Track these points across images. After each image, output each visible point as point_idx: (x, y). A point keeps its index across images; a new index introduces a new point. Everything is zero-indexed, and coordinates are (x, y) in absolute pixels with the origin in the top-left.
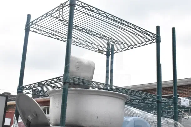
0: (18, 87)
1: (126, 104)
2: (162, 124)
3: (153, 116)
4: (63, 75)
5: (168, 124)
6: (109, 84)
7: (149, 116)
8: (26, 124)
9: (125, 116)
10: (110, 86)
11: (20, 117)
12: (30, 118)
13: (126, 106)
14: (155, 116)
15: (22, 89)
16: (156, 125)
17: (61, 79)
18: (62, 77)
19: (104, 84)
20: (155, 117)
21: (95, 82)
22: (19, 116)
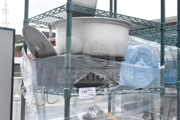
0: (24, 20)
1: (130, 34)
2: (165, 52)
3: (157, 44)
4: (66, 4)
5: (171, 51)
6: (113, 12)
7: (153, 45)
8: (34, 55)
9: (129, 45)
10: (114, 14)
11: (28, 50)
12: (38, 49)
13: (130, 37)
14: (159, 44)
15: (28, 22)
16: (160, 53)
17: (64, 8)
18: (65, 5)
19: (107, 12)
20: (158, 46)
21: (99, 10)
22: (28, 48)
